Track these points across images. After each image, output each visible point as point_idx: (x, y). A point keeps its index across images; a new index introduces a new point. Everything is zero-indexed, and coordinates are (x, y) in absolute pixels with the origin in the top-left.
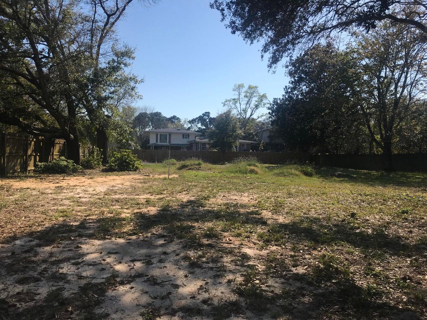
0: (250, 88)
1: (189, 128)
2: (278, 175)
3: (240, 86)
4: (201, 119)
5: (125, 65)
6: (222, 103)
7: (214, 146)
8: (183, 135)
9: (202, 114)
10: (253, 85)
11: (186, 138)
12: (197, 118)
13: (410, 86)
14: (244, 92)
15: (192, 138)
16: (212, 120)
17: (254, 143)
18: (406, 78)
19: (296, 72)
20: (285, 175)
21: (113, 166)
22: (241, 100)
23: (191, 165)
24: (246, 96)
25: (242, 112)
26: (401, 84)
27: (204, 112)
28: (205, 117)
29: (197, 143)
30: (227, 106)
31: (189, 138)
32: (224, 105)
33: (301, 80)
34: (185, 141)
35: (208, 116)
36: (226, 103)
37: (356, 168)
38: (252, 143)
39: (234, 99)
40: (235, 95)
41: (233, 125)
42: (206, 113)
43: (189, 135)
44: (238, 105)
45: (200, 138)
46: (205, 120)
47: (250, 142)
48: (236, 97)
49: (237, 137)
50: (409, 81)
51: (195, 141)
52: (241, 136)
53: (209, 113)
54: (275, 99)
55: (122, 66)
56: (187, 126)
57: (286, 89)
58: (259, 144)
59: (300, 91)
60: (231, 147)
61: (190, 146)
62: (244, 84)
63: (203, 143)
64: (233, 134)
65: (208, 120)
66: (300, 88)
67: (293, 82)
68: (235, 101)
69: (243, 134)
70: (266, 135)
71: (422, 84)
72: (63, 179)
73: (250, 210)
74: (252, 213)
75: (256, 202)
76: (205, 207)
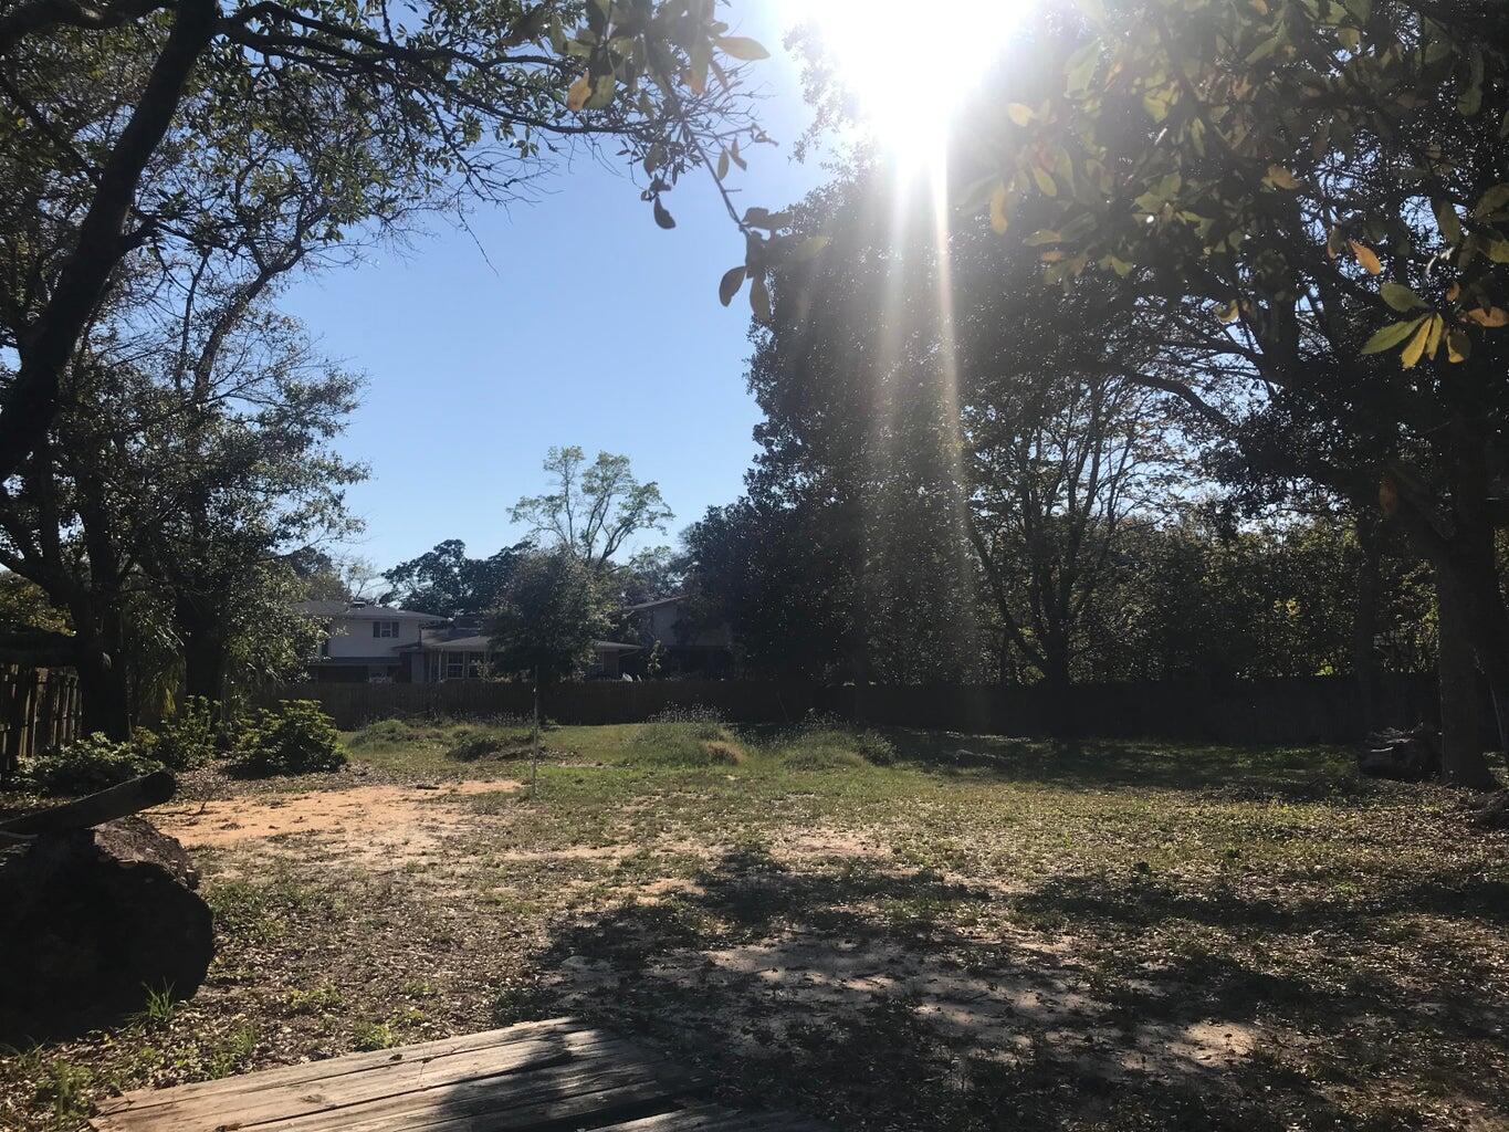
0: (603, 461)
1: (386, 598)
2: (803, 764)
3: (571, 455)
4: (429, 563)
5: (328, 431)
6: (509, 510)
7: (504, 664)
8: (376, 625)
9: (436, 549)
10: (615, 452)
11: (386, 634)
12: (415, 563)
14: (584, 475)
15: (407, 637)
16: (474, 570)
17: (632, 650)
18: (1096, 464)
19: (774, 430)
20: (823, 766)
21: (268, 756)
22: (572, 501)
23: (507, 744)
24: (590, 490)
25: (580, 542)
26: (1085, 477)
27: (440, 541)
28: (445, 557)
29: (427, 654)
30: (523, 522)
31: (396, 635)
32: (516, 517)
34: (382, 648)
35: (458, 555)
36: (521, 511)
38: (621, 651)
39: (551, 499)
40: (551, 483)
41: (574, 594)
42: (448, 543)
43: (396, 625)
44: (562, 517)
45: (434, 636)
46: (447, 570)
47: (616, 645)
48: (556, 491)
49: (592, 631)
50: (1103, 472)
51: (419, 644)
52: (602, 629)
53: (458, 543)
54: (712, 509)
55: (315, 432)
56: (376, 588)
57: (750, 481)
58: (646, 653)
59: (787, 488)
60: (569, 669)
61: (402, 664)
62: (583, 450)
63: (450, 653)
64: (576, 626)
65: (456, 570)
66: (788, 478)
67: (764, 460)
68: (554, 504)
69: (607, 622)
70: (664, 622)
71: (1139, 484)
72: (201, 813)
73: (905, 872)
74: (922, 877)
75: (885, 851)
76: (788, 870)
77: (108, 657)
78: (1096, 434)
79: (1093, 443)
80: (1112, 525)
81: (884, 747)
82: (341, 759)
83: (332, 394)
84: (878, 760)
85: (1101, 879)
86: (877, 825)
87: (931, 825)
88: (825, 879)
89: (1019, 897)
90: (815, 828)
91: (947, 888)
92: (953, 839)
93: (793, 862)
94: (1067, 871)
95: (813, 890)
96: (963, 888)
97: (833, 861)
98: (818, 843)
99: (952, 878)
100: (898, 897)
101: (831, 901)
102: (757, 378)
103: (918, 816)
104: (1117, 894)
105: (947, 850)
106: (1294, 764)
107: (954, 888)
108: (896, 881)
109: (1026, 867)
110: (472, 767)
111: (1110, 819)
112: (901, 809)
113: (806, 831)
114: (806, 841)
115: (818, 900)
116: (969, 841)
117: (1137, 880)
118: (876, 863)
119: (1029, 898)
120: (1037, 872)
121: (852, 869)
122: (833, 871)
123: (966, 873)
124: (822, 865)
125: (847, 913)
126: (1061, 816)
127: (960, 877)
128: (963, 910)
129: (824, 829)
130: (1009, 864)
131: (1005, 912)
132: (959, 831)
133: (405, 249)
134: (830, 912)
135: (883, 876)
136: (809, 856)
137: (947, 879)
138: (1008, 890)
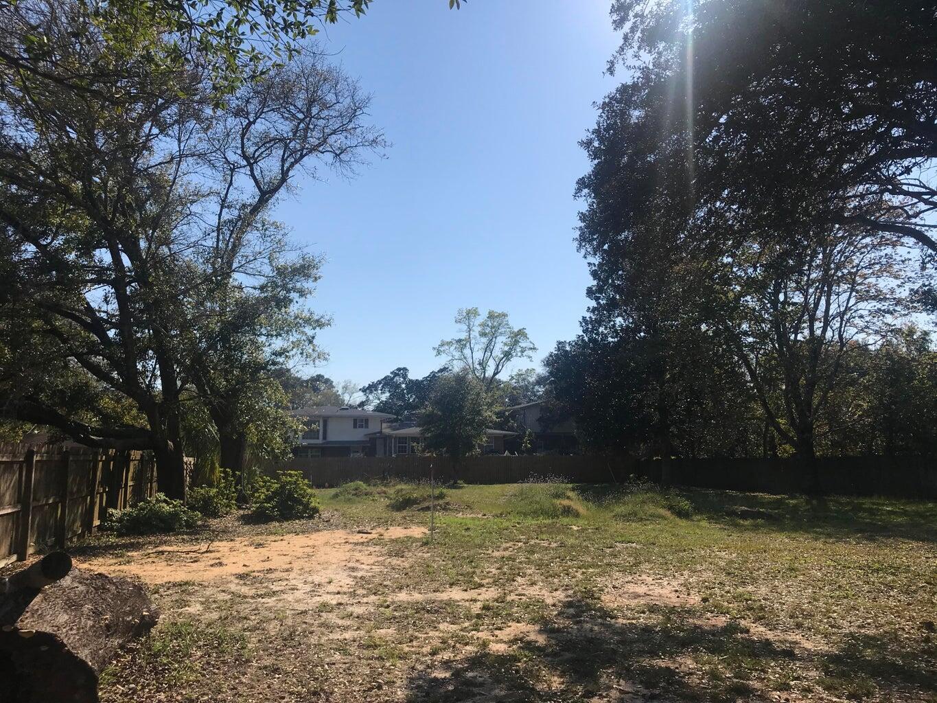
0: (491, 316)
1: (362, 404)
2: (627, 517)
3: (471, 314)
4: (387, 382)
5: (302, 293)
6: (434, 348)
7: (431, 445)
8: (355, 421)
9: (391, 373)
10: (498, 310)
11: (361, 426)
12: (380, 382)
13: (839, 319)
14: (480, 325)
15: (374, 427)
16: (415, 386)
17: (512, 435)
18: (828, 304)
19: (600, 289)
21: (267, 509)
22: (473, 341)
23: (425, 500)
24: (483, 334)
25: (478, 367)
26: (820, 313)
27: (394, 368)
28: (397, 378)
29: (386, 438)
30: (443, 355)
31: (367, 427)
32: (439, 353)
33: (612, 305)
34: (358, 435)
35: (405, 376)
36: (442, 349)
37: (742, 490)
38: (505, 436)
39: (459, 341)
40: (460, 331)
41: (472, 400)
42: (399, 369)
43: (367, 421)
44: (467, 351)
45: (390, 427)
46: (398, 386)
47: (501, 432)
48: (463, 336)
49: (483, 423)
50: (832, 311)
51: (380, 432)
52: (491, 422)
53: (405, 369)
54: (560, 343)
55: (293, 295)
56: (359, 397)
57: (584, 324)
58: (521, 437)
59: (610, 328)
60: (471, 447)
61: (371, 445)
62: (479, 310)
63: (399, 438)
64: (474, 419)
65: (403, 386)
66: (611, 321)
67: (594, 310)
68: (461, 344)
69: (494, 417)
70: (532, 417)
71: (861, 317)
72: (207, 552)
73: (713, 622)
74: (731, 629)
75: (695, 599)
76: (616, 617)
77: (172, 444)
78: (827, 284)
79: (826, 289)
80: (843, 345)
81: (685, 504)
82: (316, 510)
83: (304, 270)
84: (682, 514)
85: (895, 638)
86: (686, 573)
87: (729, 574)
88: (647, 630)
89: (823, 656)
90: (637, 575)
91: (753, 642)
92: (750, 588)
93: (620, 609)
94: (859, 627)
95: (637, 641)
96: (768, 643)
97: (653, 609)
98: (641, 590)
99: (758, 631)
100: (712, 651)
101: (653, 654)
102: (584, 240)
103: (716, 565)
104: (914, 656)
105: (747, 600)
107: (760, 642)
108: (708, 632)
109: (821, 621)
110: (398, 515)
111: (877, 571)
112: (703, 557)
113: (630, 578)
114: (631, 588)
115: (641, 653)
116: (764, 590)
117: (927, 640)
118: (688, 612)
119: (834, 659)
120: (832, 627)
121: (669, 619)
122: (655, 620)
123: (767, 625)
124: (644, 613)
125: (668, 668)
126: (835, 567)
127: (762, 629)
128: (774, 671)
129: (644, 577)
130: (805, 617)
131: (813, 674)
132: (754, 581)
133: (351, 175)
134: (652, 666)
135: (696, 627)
136: (633, 603)
137: (752, 630)
138: (808, 645)
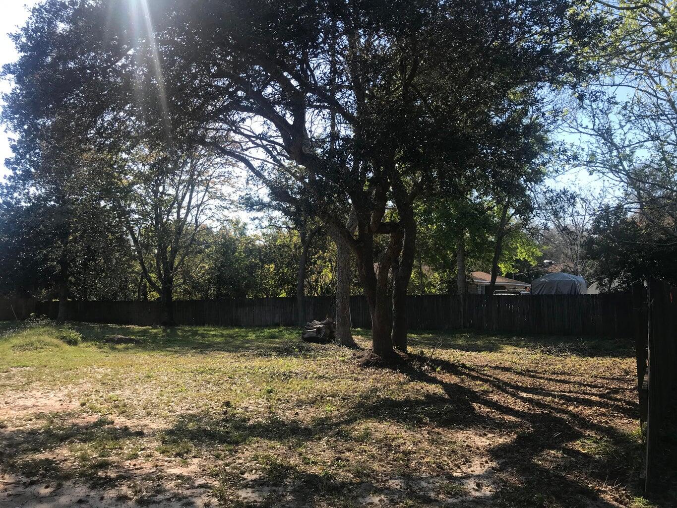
2: (23, 347)
13: (196, 208)
18: (191, 198)
19: (17, 162)
20: (37, 348)
26: (185, 204)
33: (27, 176)
37: (120, 323)
50: (193, 203)
59: (24, 195)
66: (25, 189)
71: (210, 209)
73: (88, 419)
74: (101, 423)
75: (75, 405)
76: (5, 427)
78: (191, 184)
79: (190, 187)
80: (197, 227)
81: (74, 334)
84: (72, 342)
85: (208, 414)
86: (70, 386)
87: (104, 384)
88: (33, 433)
89: (162, 431)
90: (28, 392)
91: (116, 429)
92: (118, 392)
93: (10, 420)
94: (187, 409)
95: (24, 442)
96: (126, 429)
97: (39, 417)
98: (29, 403)
99: (120, 421)
100: (84, 441)
101: (36, 450)
102: (6, 117)
103: (95, 378)
104: (217, 423)
105: (115, 401)
106: (273, 337)
107: (121, 429)
108: (82, 428)
109: (163, 409)
111: (202, 372)
112: (86, 374)
113: (21, 395)
114: (21, 402)
115: (25, 451)
116: (128, 393)
117: (226, 413)
118: (69, 415)
119: (170, 432)
120: (170, 412)
121: (52, 422)
122: (41, 424)
123: (127, 416)
124: (31, 420)
125: (47, 460)
126: (176, 372)
127: (123, 419)
128: (128, 446)
129: (34, 392)
130: (153, 408)
131: (155, 444)
132: (122, 387)
134: (34, 460)
135: (74, 425)
136: (22, 413)
137: (116, 422)
138: (154, 426)
